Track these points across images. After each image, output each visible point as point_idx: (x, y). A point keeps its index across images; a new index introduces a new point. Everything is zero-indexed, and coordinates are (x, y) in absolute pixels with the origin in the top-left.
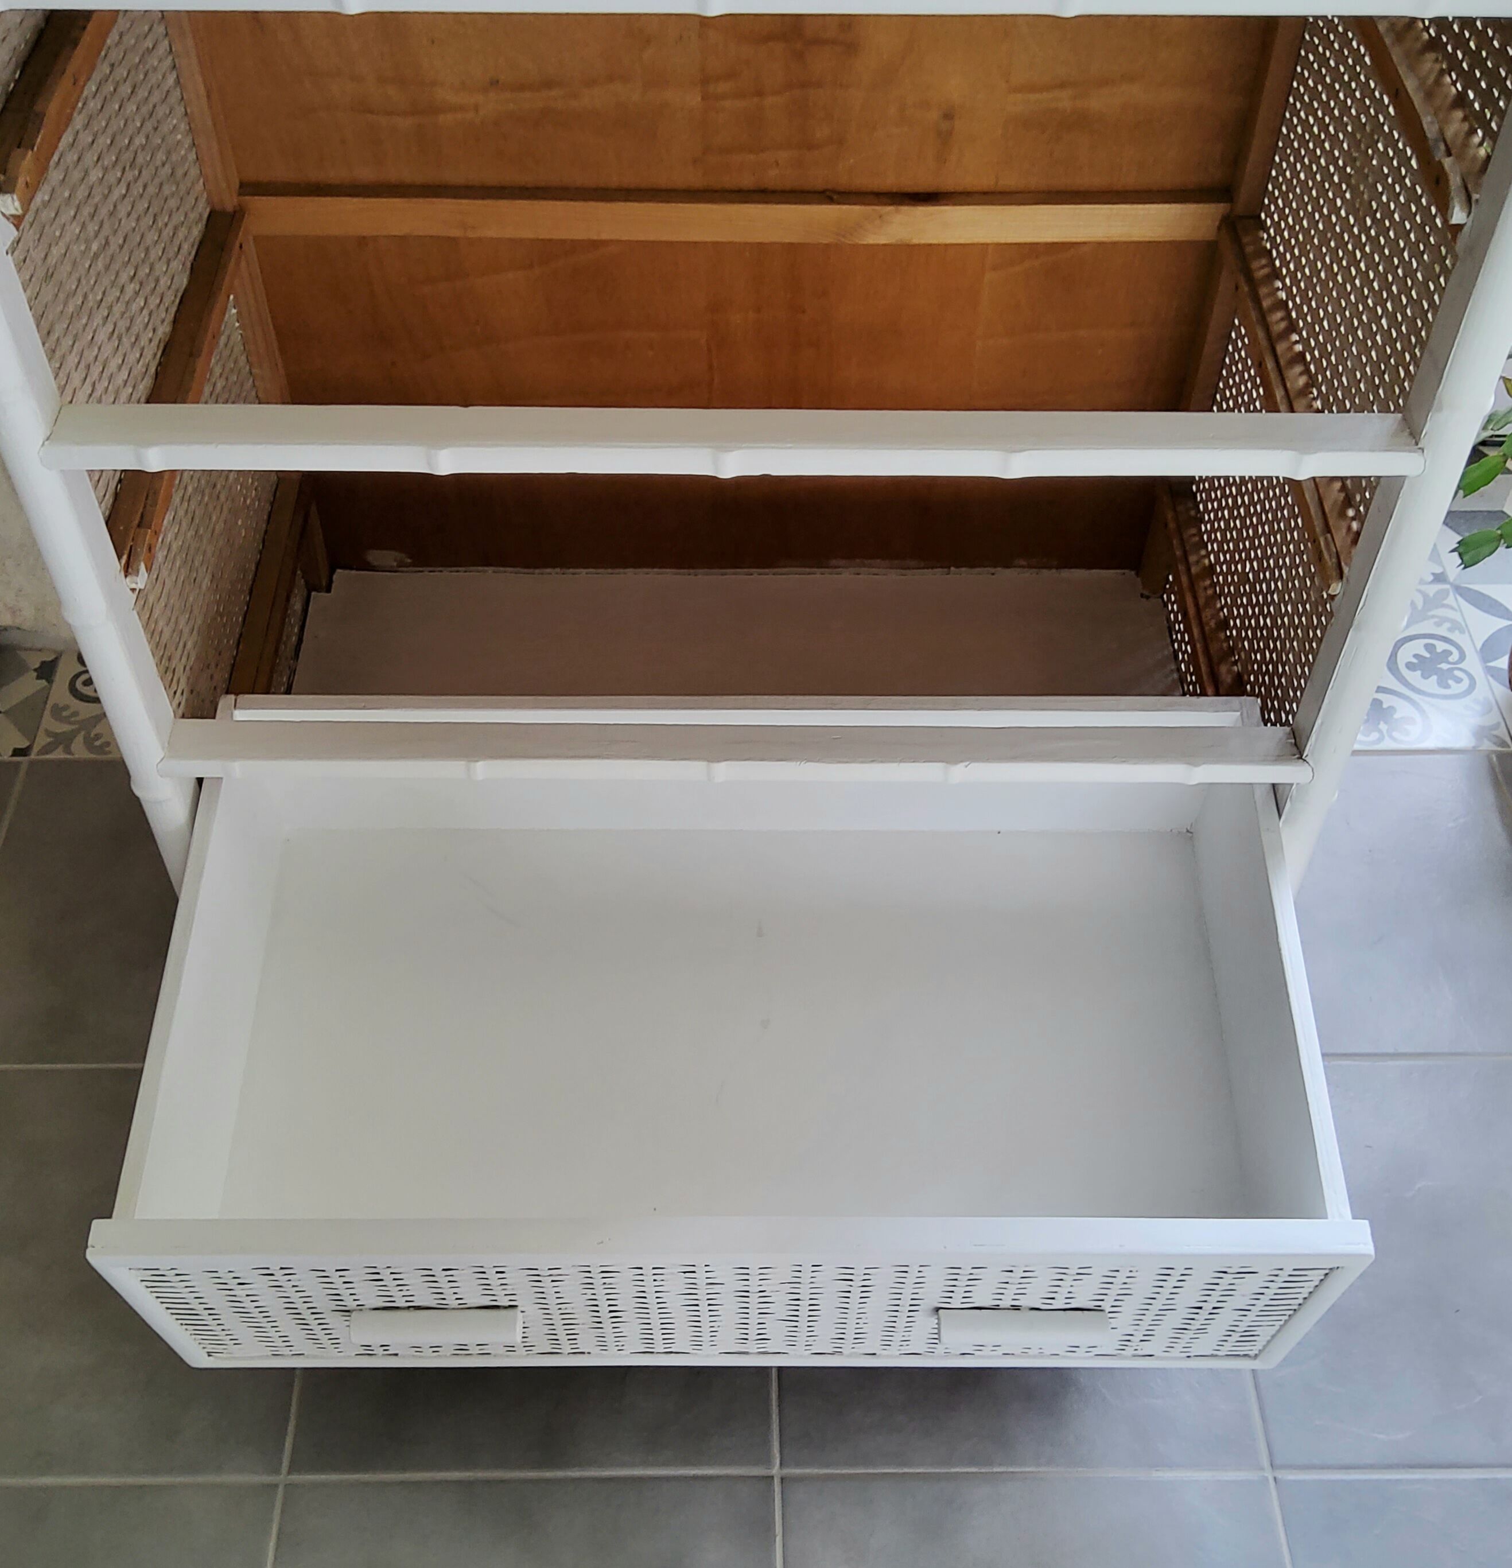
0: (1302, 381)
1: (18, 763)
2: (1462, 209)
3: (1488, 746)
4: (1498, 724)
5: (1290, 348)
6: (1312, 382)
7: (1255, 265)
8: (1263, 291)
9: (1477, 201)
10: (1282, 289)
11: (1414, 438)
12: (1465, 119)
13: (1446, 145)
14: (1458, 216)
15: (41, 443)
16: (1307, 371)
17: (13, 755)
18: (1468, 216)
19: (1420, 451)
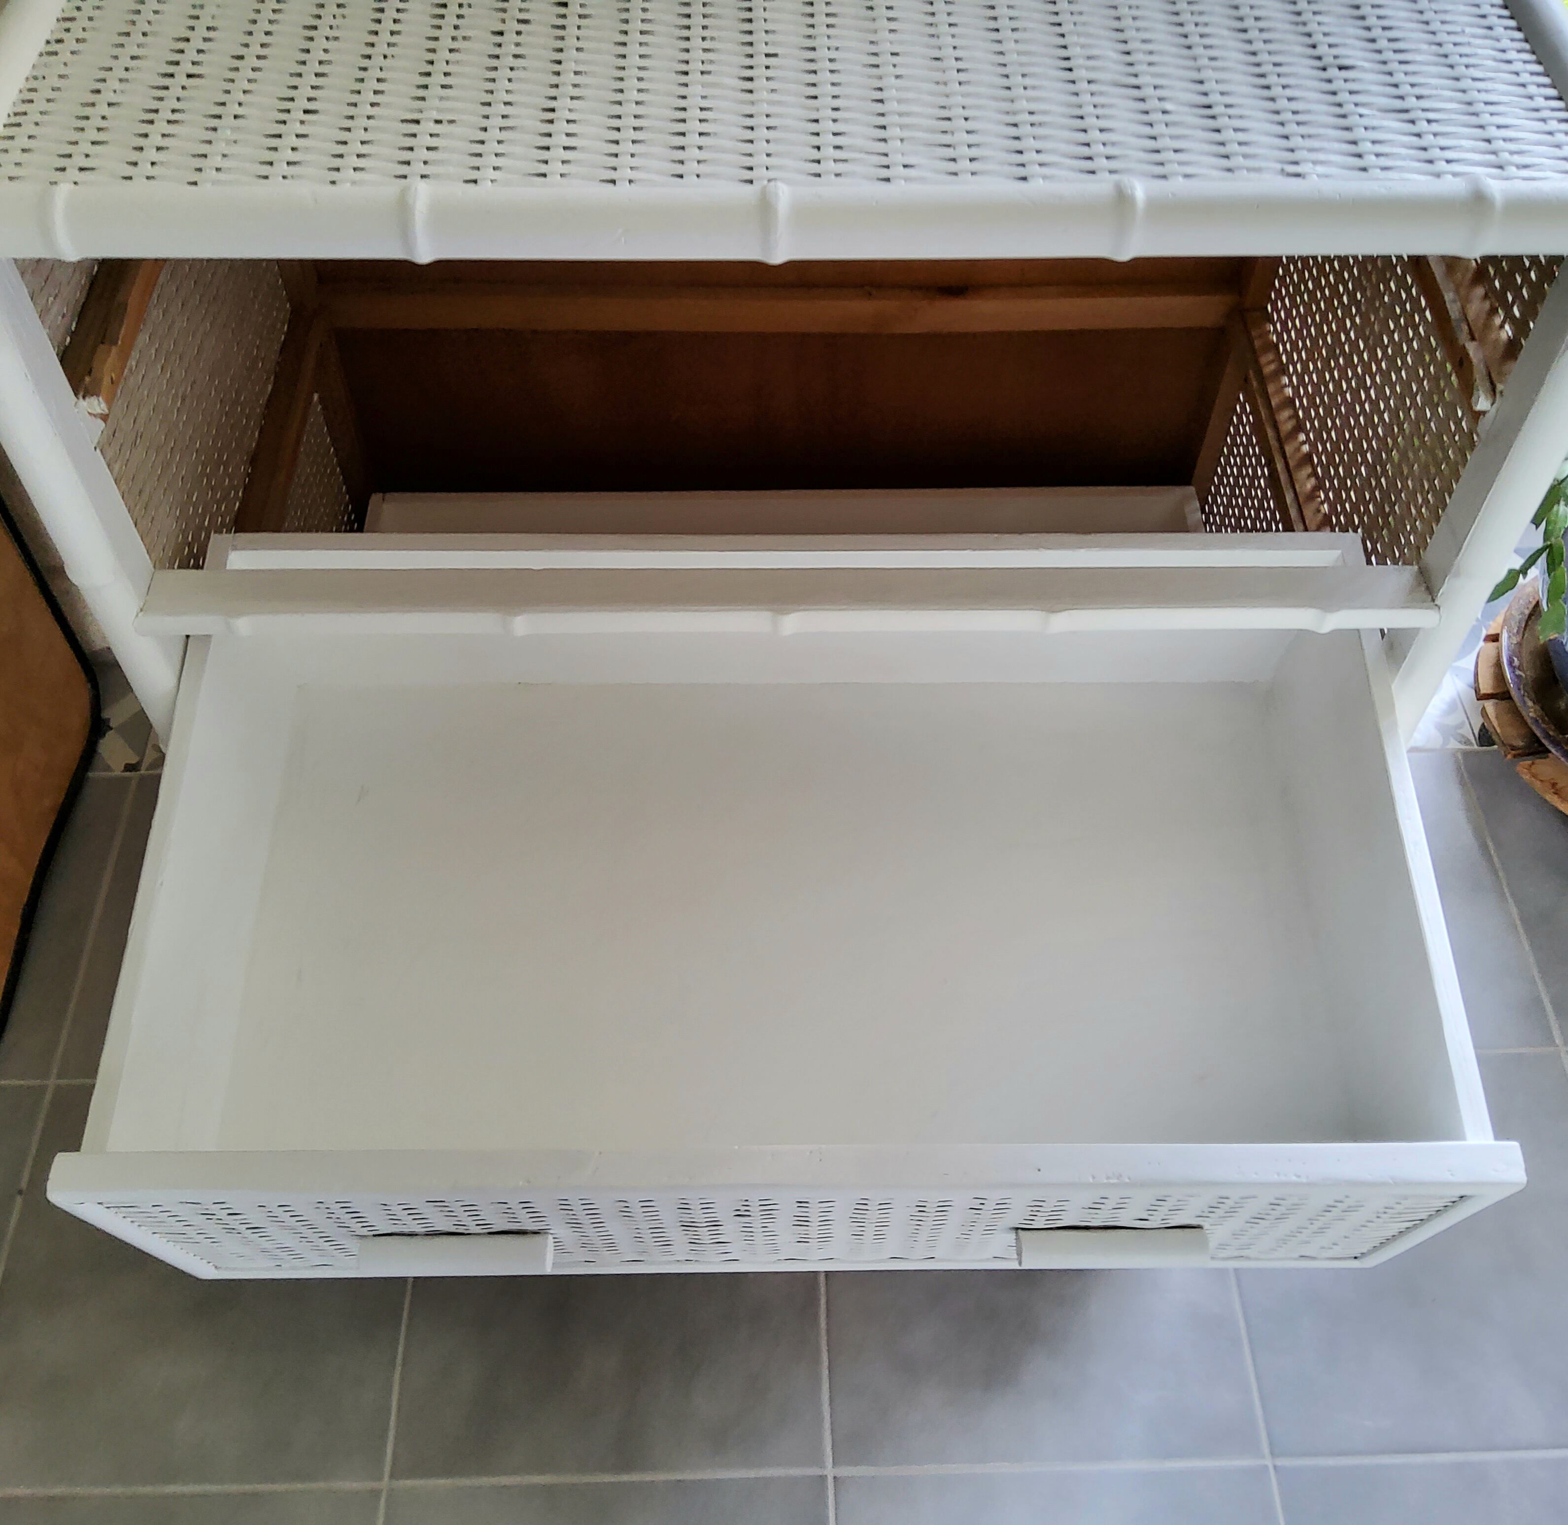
0: (1310, 484)
1: (130, 779)
2: (1486, 397)
3: (1454, 745)
4: (1463, 723)
5: (1298, 449)
6: (1319, 486)
7: (1263, 360)
8: (1271, 388)
9: (1501, 392)
10: (1289, 386)
11: (1430, 594)
12: (1486, 296)
13: (1468, 325)
14: (1482, 403)
15: (135, 614)
16: (1315, 474)
17: (123, 771)
18: (1492, 404)
19: (1437, 608)
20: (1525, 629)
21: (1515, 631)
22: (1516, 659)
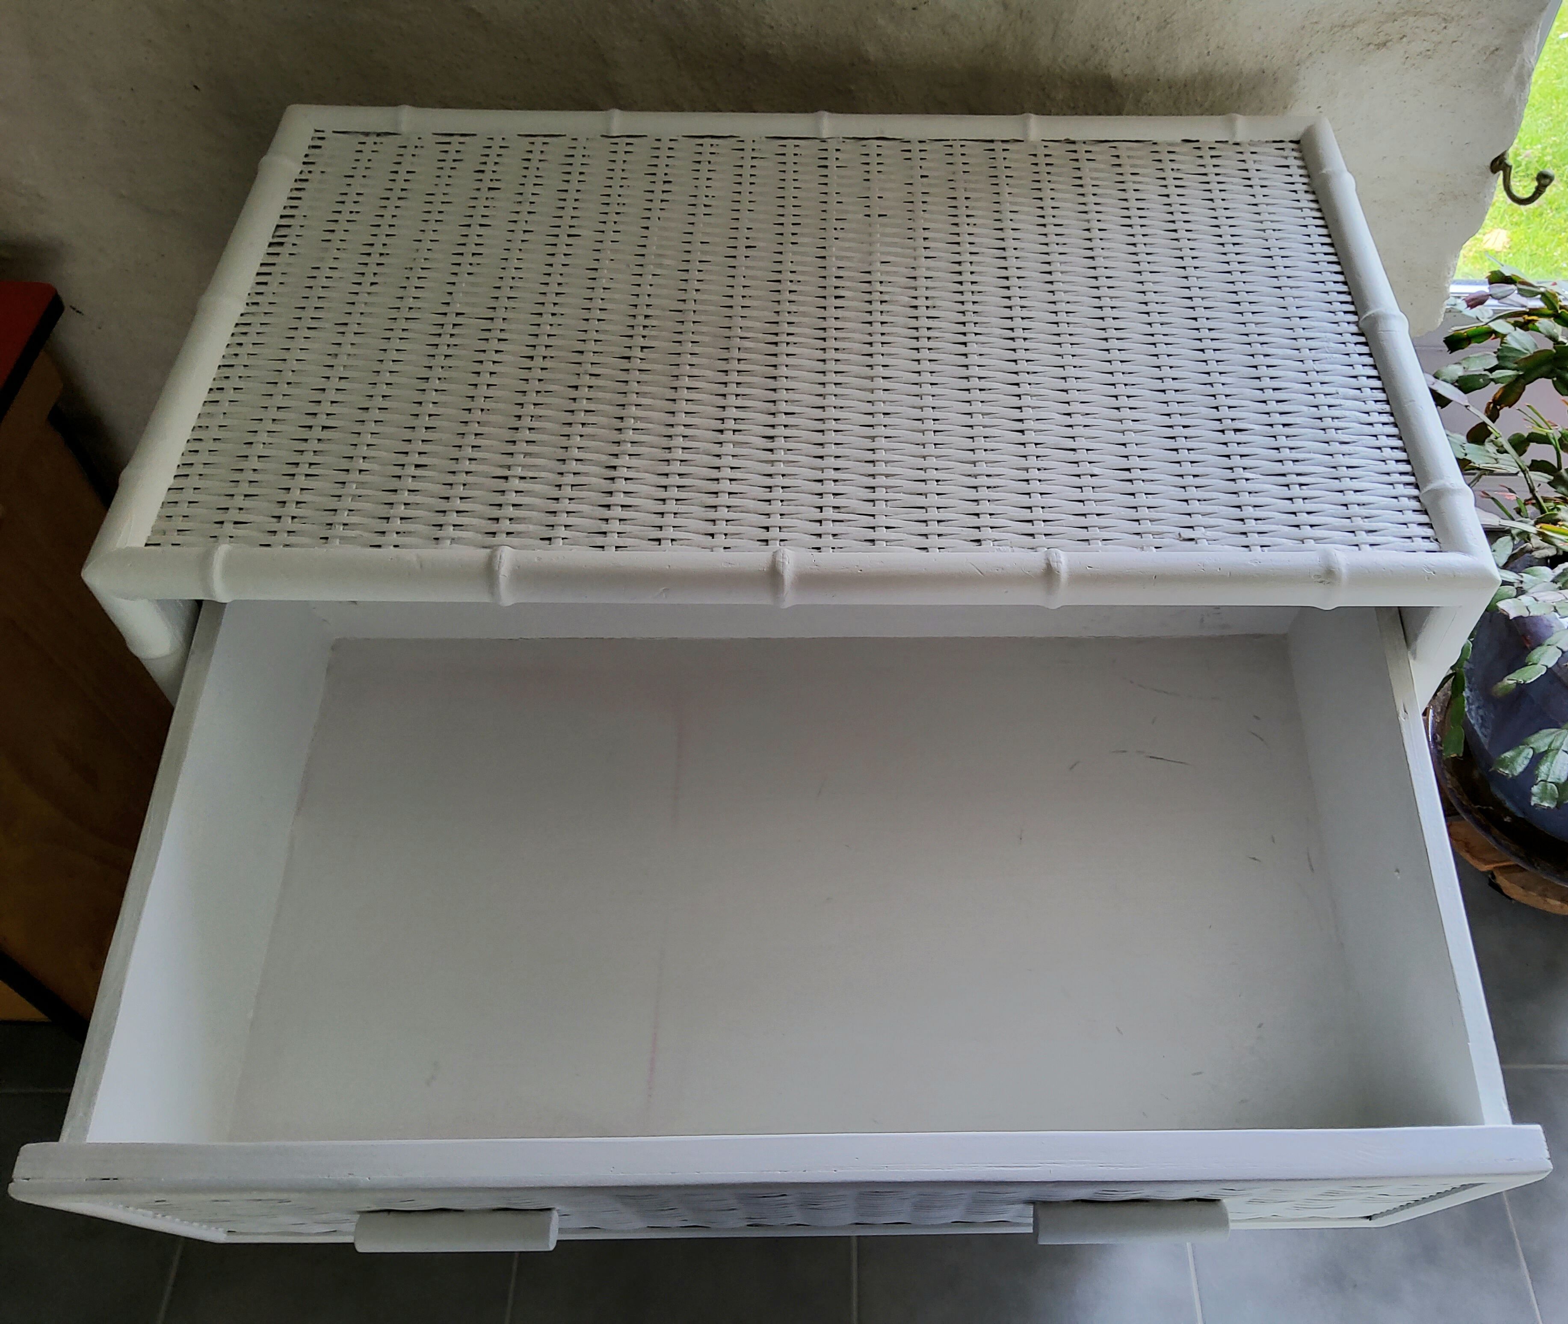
20: (1447, 708)
21: (1439, 710)
22: (1438, 736)
